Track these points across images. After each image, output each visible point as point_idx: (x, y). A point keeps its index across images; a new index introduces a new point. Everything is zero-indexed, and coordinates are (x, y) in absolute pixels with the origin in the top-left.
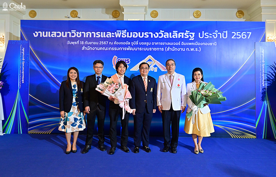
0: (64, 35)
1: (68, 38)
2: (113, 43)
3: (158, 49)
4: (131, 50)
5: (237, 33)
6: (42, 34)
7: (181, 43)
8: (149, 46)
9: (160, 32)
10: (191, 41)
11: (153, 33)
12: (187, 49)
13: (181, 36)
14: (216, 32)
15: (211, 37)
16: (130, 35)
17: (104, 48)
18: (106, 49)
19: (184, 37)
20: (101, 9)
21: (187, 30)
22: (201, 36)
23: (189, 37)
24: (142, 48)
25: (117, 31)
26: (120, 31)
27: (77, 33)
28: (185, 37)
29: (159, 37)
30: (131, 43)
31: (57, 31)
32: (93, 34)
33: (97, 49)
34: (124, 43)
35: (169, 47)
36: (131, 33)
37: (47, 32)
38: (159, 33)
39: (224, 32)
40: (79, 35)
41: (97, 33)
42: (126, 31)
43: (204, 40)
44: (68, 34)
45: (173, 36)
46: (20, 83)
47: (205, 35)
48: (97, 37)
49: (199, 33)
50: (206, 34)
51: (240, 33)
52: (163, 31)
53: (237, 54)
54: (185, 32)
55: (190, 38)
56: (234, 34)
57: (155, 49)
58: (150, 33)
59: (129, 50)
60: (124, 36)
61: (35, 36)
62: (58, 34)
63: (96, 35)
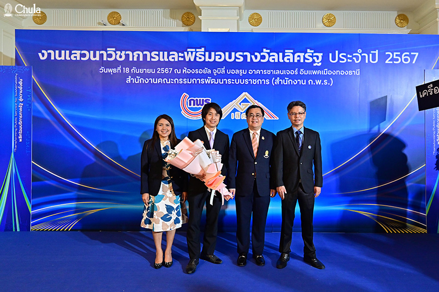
0: (95, 56)
1: (102, 63)
2: (182, 71)
3: (259, 81)
4: (212, 83)
5: (395, 53)
6: (55, 55)
7: (299, 71)
8: (244, 77)
9: (262, 52)
10: (317, 68)
11: (251, 54)
12: (309, 82)
13: (299, 58)
14: (359, 53)
15: (351, 61)
16: (210, 57)
17: (165, 80)
18: (168, 82)
19: (304, 61)
20: (162, 10)
21: (308, 48)
22: (334, 59)
23: (314, 60)
24: (233, 80)
25: (188, 50)
26: (194, 50)
27: (117, 52)
28: (306, 61)
29: (262, 61)
30: (212, 71)
31: (81, 50)
32: (146, 55)
33: (152, 81)
34: (200, 71)
35: (278, 78)
36: (213, 54)
37: (63, 52)
38: (262, 54)
39: (372, 52)
40: (121, 57)
41: (153, 54)
42: (203, 49)
43: (339, 66)
44: (101, 56)
45: (286, 58)
46: (15, 142)
47: (340, 57)
48: (152, 60)
49: (331, 54)
50: (342, 56)
51: (399, 53)
52: (269, 51)
53: (394, 90)
54: (306, 52)
55: (315, 63)
56: (389, 55)
57: (254, 82)
58: (245, 54)
59: (209, 83)
60: (200, 58)
61: (42, 58)
62: (84, 55)
63: (151, 57)
